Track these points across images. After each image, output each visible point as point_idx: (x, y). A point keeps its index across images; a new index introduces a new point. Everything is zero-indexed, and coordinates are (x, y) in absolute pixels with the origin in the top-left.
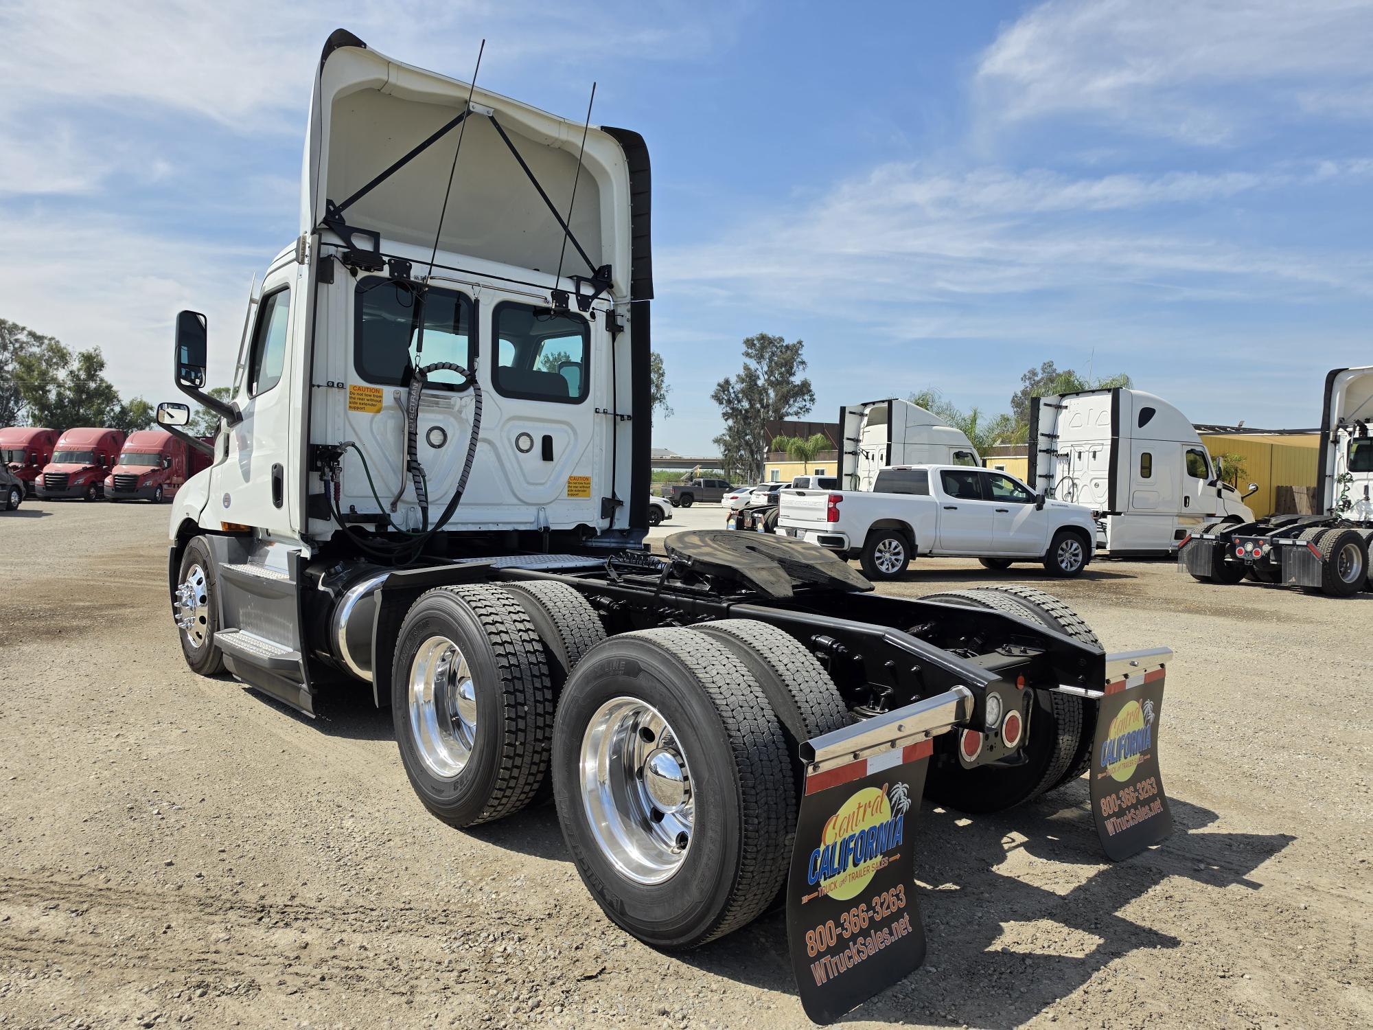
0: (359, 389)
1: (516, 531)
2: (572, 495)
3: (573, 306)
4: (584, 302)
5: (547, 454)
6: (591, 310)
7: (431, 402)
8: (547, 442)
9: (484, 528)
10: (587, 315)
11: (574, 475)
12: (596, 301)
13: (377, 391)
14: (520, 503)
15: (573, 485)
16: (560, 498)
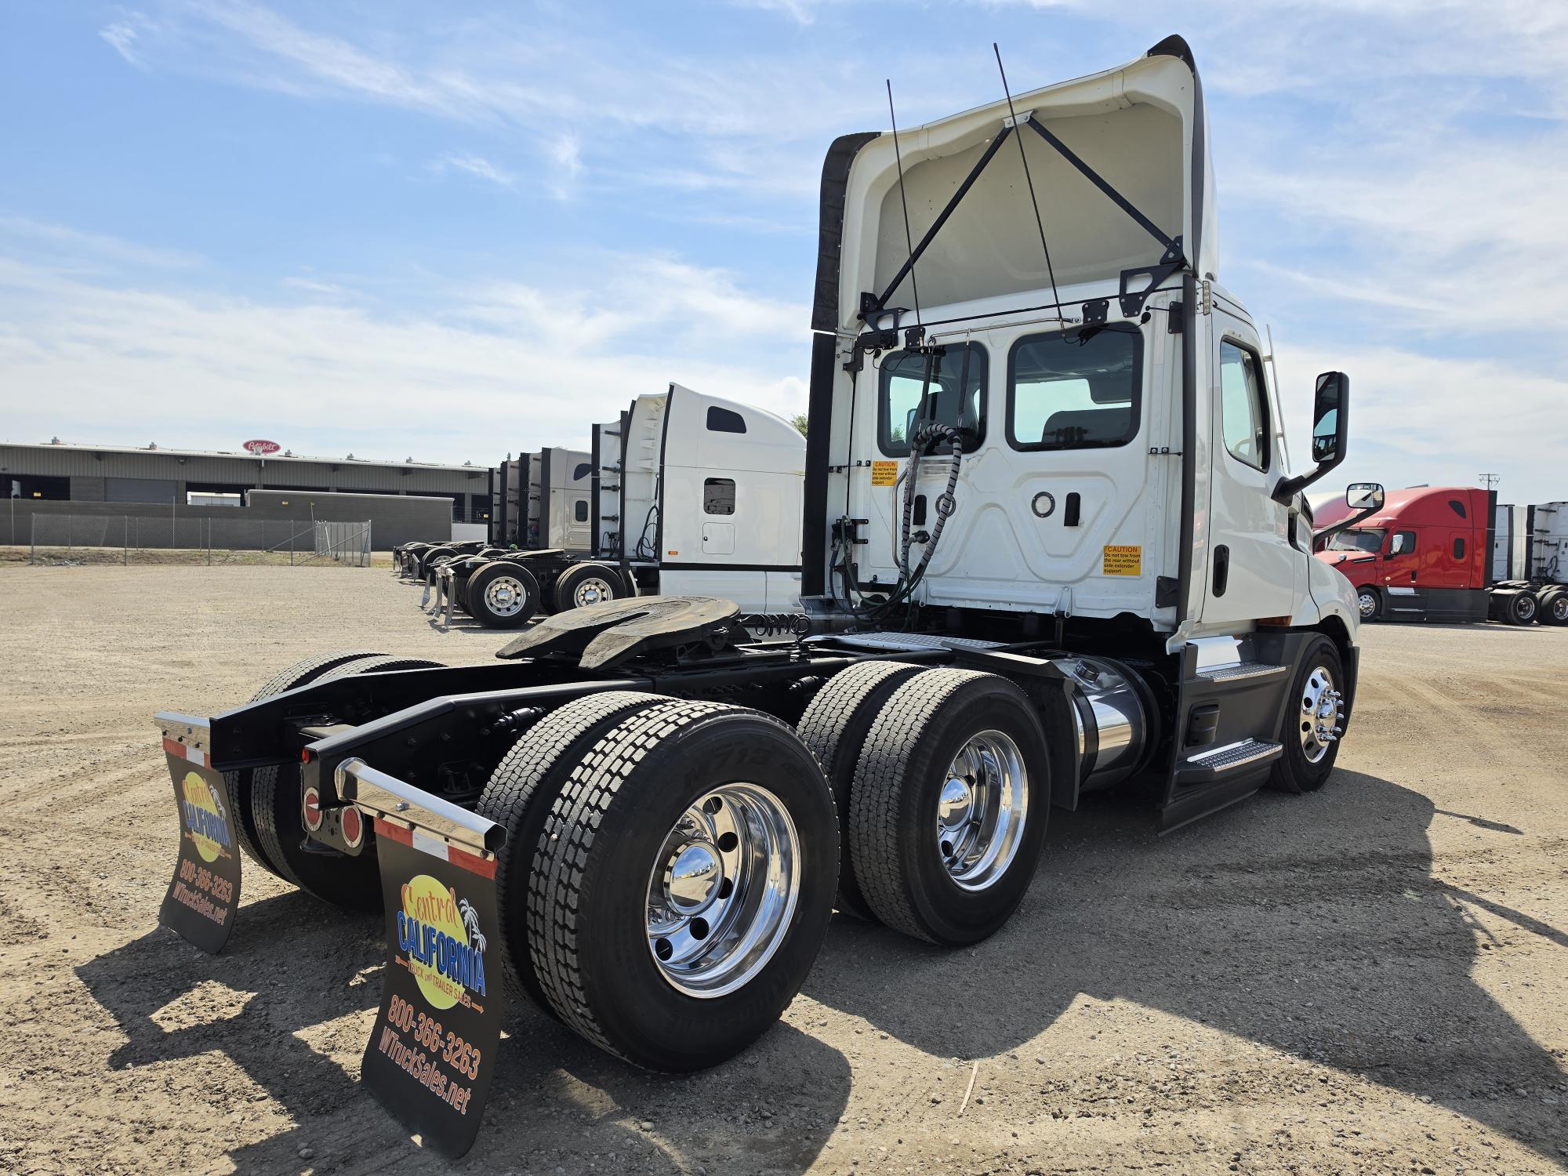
0: (880, 464)
1: (1032, 613)
2: (1110, 571)
3: (1115, 313)
4: (1131, 303)
5: (1072, 517)
6: (1143, 311)
7: (938, 468)
8: (1073, 501)
9: (995, 607)
10: (1136, 320)
11: (1112, 544)
12: (1153, 296)
13: (893, 464)
14: (1038, 580)
15: (1112, 558)
16: (1091, 575)
